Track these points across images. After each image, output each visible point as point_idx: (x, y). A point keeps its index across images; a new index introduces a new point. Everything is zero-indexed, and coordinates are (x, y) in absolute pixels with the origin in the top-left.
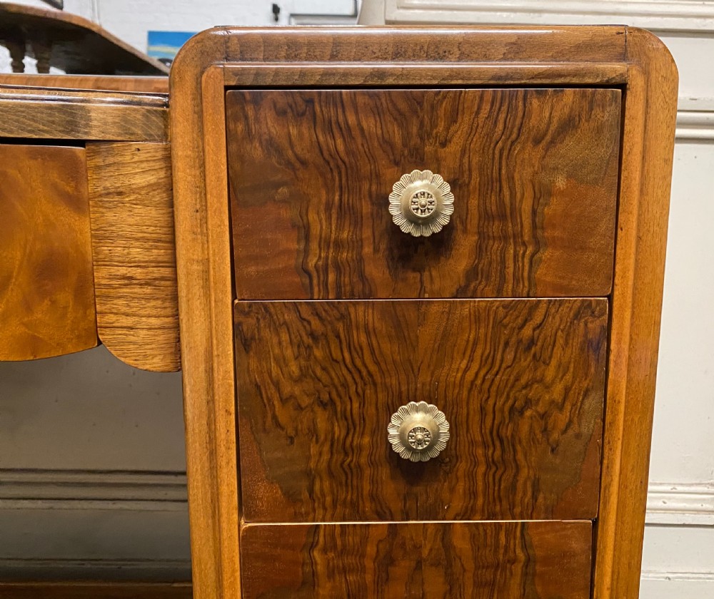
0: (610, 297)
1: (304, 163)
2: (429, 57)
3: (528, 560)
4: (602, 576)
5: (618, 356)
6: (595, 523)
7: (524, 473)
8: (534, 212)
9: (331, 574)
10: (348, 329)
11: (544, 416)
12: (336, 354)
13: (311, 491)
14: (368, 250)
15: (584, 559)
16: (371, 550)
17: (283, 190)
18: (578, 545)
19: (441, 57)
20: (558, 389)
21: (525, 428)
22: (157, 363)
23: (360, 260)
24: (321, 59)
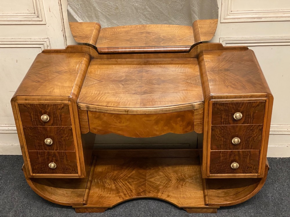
0: (263, 124)
1: (222, 110)
2: (239, 98)
3: (251, 155)
4: (261, 156)
5: (264, 131)
6: (260, 150)
7: (250, 145)
8: (253, 115)
9: (223, 156)
10: (227, 128)
11: (253, 138)
12: (225, 131)
13: (220, 147)
14: (230, 119)
15: (258, 154)
16: (228, 154)
17: (219, 113)
18: (258, 153)
19: (241, 98)
20: (255, 135)
21: (250, 139)
22: (201, 133)
23: (229, 121)
24: (225, 99)
